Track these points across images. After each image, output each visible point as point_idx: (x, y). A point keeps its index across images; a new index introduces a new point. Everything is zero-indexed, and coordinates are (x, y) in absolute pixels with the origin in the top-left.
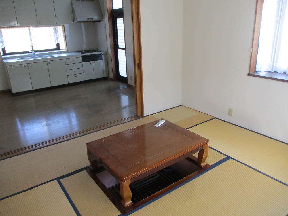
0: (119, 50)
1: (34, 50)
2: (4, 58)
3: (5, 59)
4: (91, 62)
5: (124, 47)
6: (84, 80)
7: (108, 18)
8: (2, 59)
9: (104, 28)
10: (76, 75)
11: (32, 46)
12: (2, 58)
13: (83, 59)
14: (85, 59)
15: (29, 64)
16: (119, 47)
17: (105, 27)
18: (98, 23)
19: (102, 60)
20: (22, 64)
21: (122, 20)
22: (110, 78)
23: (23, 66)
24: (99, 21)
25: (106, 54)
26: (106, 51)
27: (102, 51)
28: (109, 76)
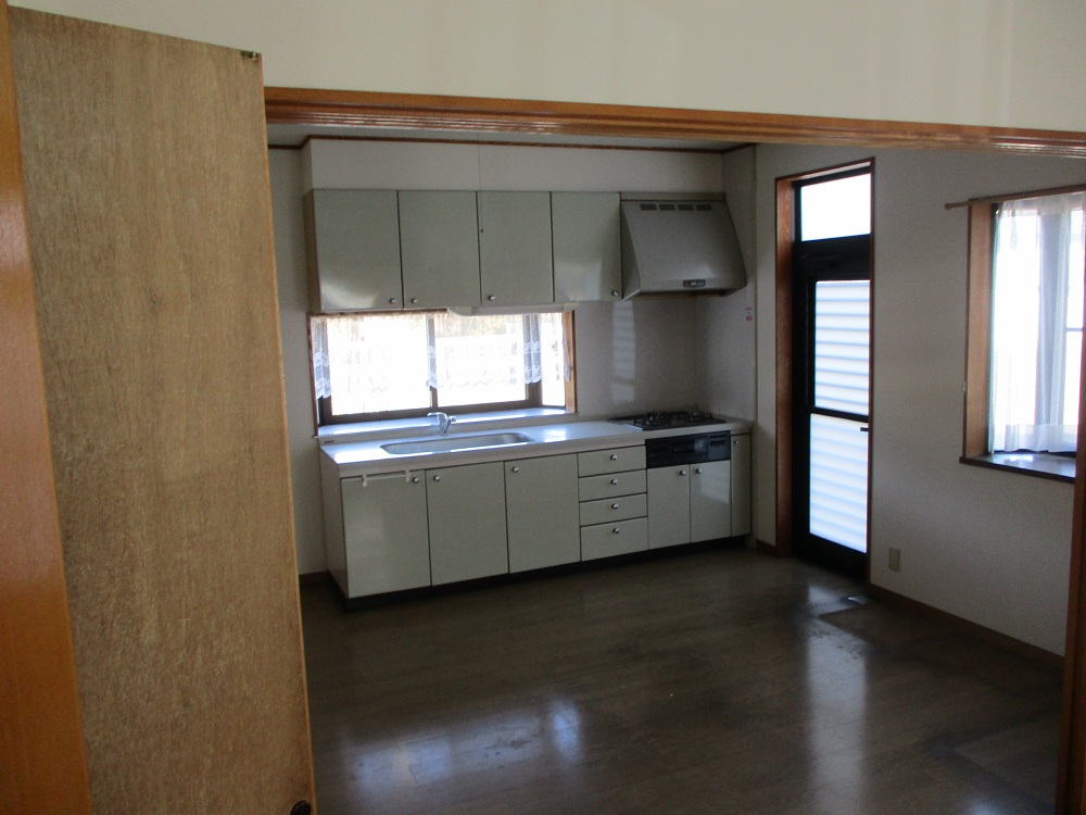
0: (815, 419)
1: (440, 405)
2: (325, 437)
3: (331, 441)
4: (685, 468)
5: (865, 411)
6: (645, 549)
7: (774, 279)
8: (318, 444)
9: (749, 318)
10: (618, 527)
11: (434, 391)
12: (318, 440)
13: (652, 455)
14: (661, 454)
15: (431, 474)
16: (819, 403)
17: (752, 318)
18: (719, 299)
19: (729, 458)
20: (403, 472)
21: (863, 286)
22: (759, 542)
23: (408, 480)
24: (723, 292)
25: (750, 432)
26: (751, 418)
27: (732, 420)
28: (751, 534)
